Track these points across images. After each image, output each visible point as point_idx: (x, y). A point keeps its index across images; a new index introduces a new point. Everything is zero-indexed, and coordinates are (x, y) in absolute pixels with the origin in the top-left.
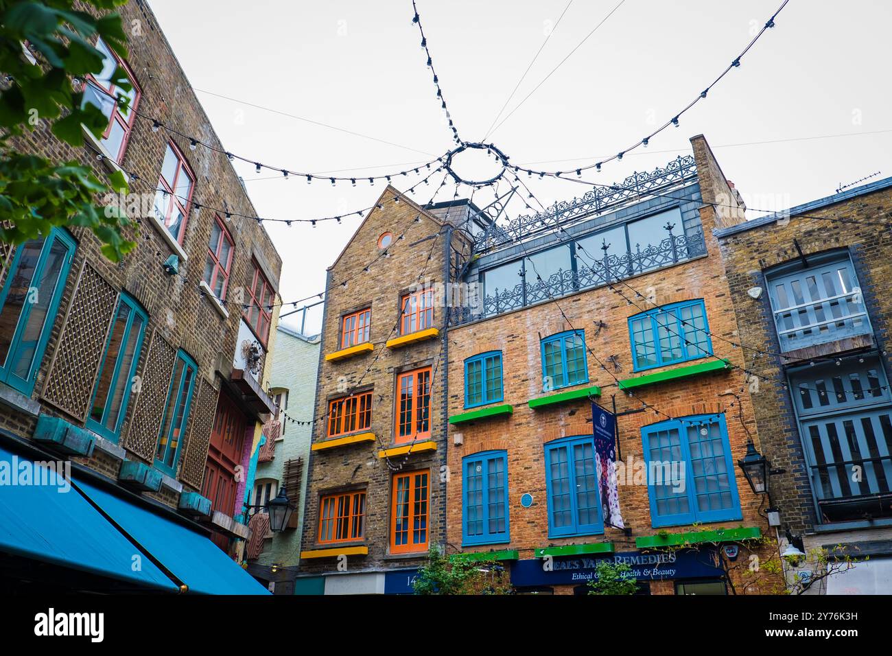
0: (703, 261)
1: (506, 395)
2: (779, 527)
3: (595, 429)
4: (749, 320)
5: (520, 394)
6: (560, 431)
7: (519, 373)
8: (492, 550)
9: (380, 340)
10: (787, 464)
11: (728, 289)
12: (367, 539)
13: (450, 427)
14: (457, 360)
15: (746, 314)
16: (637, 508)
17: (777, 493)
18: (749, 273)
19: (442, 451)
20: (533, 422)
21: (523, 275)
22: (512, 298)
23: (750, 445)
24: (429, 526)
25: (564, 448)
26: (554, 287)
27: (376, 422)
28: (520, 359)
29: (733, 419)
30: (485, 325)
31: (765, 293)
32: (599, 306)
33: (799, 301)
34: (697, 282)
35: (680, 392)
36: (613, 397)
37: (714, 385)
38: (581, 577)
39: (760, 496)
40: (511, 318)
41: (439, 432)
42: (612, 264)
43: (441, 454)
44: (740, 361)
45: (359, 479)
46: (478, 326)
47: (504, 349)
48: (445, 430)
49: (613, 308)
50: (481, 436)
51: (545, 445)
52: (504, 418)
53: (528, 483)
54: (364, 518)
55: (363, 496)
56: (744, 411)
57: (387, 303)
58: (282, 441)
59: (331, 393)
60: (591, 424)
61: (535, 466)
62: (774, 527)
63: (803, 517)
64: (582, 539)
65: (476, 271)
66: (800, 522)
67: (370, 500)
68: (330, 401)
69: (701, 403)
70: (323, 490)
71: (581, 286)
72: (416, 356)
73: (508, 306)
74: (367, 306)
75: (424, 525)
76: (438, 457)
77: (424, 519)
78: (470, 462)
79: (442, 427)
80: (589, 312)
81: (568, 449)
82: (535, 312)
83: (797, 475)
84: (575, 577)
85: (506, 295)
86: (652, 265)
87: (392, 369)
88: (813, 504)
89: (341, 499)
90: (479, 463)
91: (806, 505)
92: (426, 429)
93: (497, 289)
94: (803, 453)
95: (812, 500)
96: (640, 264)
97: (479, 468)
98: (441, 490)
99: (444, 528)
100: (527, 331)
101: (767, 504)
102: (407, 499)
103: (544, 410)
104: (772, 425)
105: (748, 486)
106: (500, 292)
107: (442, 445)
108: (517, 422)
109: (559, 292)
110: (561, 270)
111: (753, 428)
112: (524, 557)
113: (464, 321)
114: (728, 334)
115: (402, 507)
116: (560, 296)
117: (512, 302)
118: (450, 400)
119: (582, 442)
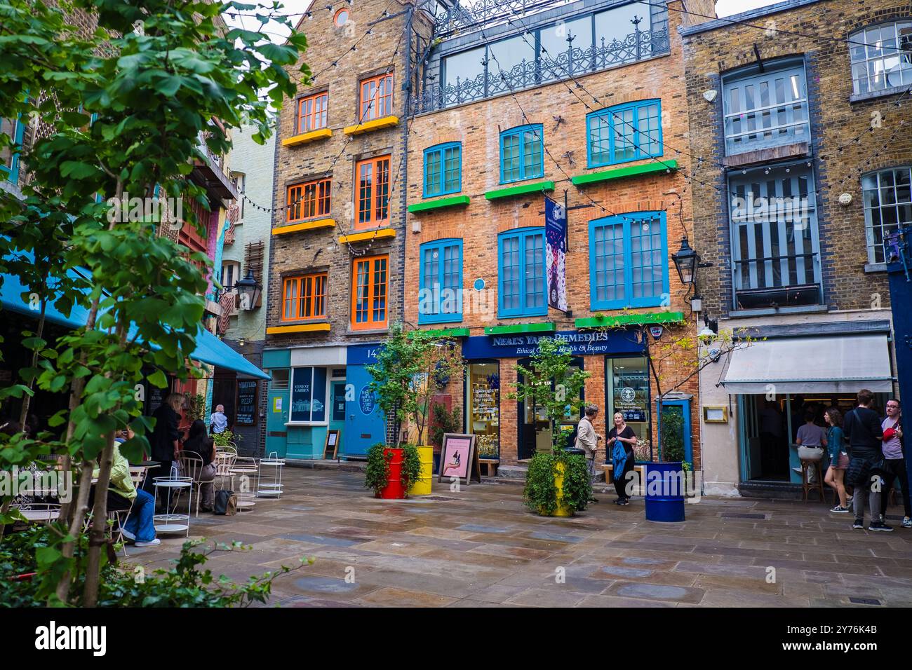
0: (664, 59)
1: (463, 186)
2: (700, 312)
3: (547, 222)
4: (700, 123)
5: (478, 186)
6: (514, 222)
7: (478, 165)
8: (446, 328)
9: (338, 126)
10: (715, 258)
11: (685, 91)
12: (329, 317)
13: (409, 215)
14: (417, 148)
15: (699, 117)
16: (579, 294)
17: (702, 284)
18: (707, 75)
19: (401, 238)
20: (488, 212)
21: (485, 64)
22: (473, 88)
23: (685, 241)
24: (388, 306)
25: (517, 238)
26: (516, 78)
27: (335, 208)
28: (479, 151)
29: (673, 217)
30: (445, 115)
31: (719, 97)
32: (559, 101)
33: (750, 105)
34: (656, 81)
35: (629, 189)
36: (566, 192)
37: (660, 184)
38: (524, 351)
39: (687, 286)
40: (472, 109)
41: (398, 220)
42: (575, 58)
43: (400, 240)
44: (687, 163)
45: (320, 262)
46: (438, 115)
47: (464, 141)
48: (404, 218)
49: (572, 104)
50: (439, 224)
51: (498, 235)
52: (461, 208)
53: (482, 269)
54: (325, 298)
55: (325, 278)
56: (683, 209)
57: (345, 87)
58: (242, 224)
59: (290, 178)
60: (543, 217)
61: (488, 254)
62: (695, 312)
63: (721, 305)
64: (528, 319)
65: (437, 57)
66: (718, 309)
67: (331, 281)
68: (288, 187)
69: (646, 200)
70: (285, 272)
71: (544, 79)
72: (374, 143)
73: (469, 97)
74: (323, 89)
75: (383, 306)
76: (397, 243)
77: (383, 299)
78: (427, 248)
79: (401, 216)
80: (549, 106)
81: (520, 240)
82: (496, 104)
83: (722, 268)
84: (519, 351)
85: (467, 84)
86: (615, 61)
87: (351, 157)
88: (731, 294)
89: (303, 281)
90: (435, 250)
91: (725, 294)
92: (385, 216)
93: (458, 78)
94: (730, 250)
95: (731, 290)
96: (604, 59)
97: (435, 255)
98: (399, 274)
99: (402, 308)
100: (488, 123)
101: (692, 293)
102: (367, 281)
103: (499, 202)
104: (707, 224)
105: (678, 277)
106: (462, 81)
107: (401, 232)
108: (474, 212)
109: (521, 85)
110: (524, 61)
111: (690, 225)
112: (474, 334)
113: (424, 110)
114: (679, 136)
115: (362, 289)
116: (522, 89)
117: (473, 93)
118: (409, 189)
119: (534, 233)
